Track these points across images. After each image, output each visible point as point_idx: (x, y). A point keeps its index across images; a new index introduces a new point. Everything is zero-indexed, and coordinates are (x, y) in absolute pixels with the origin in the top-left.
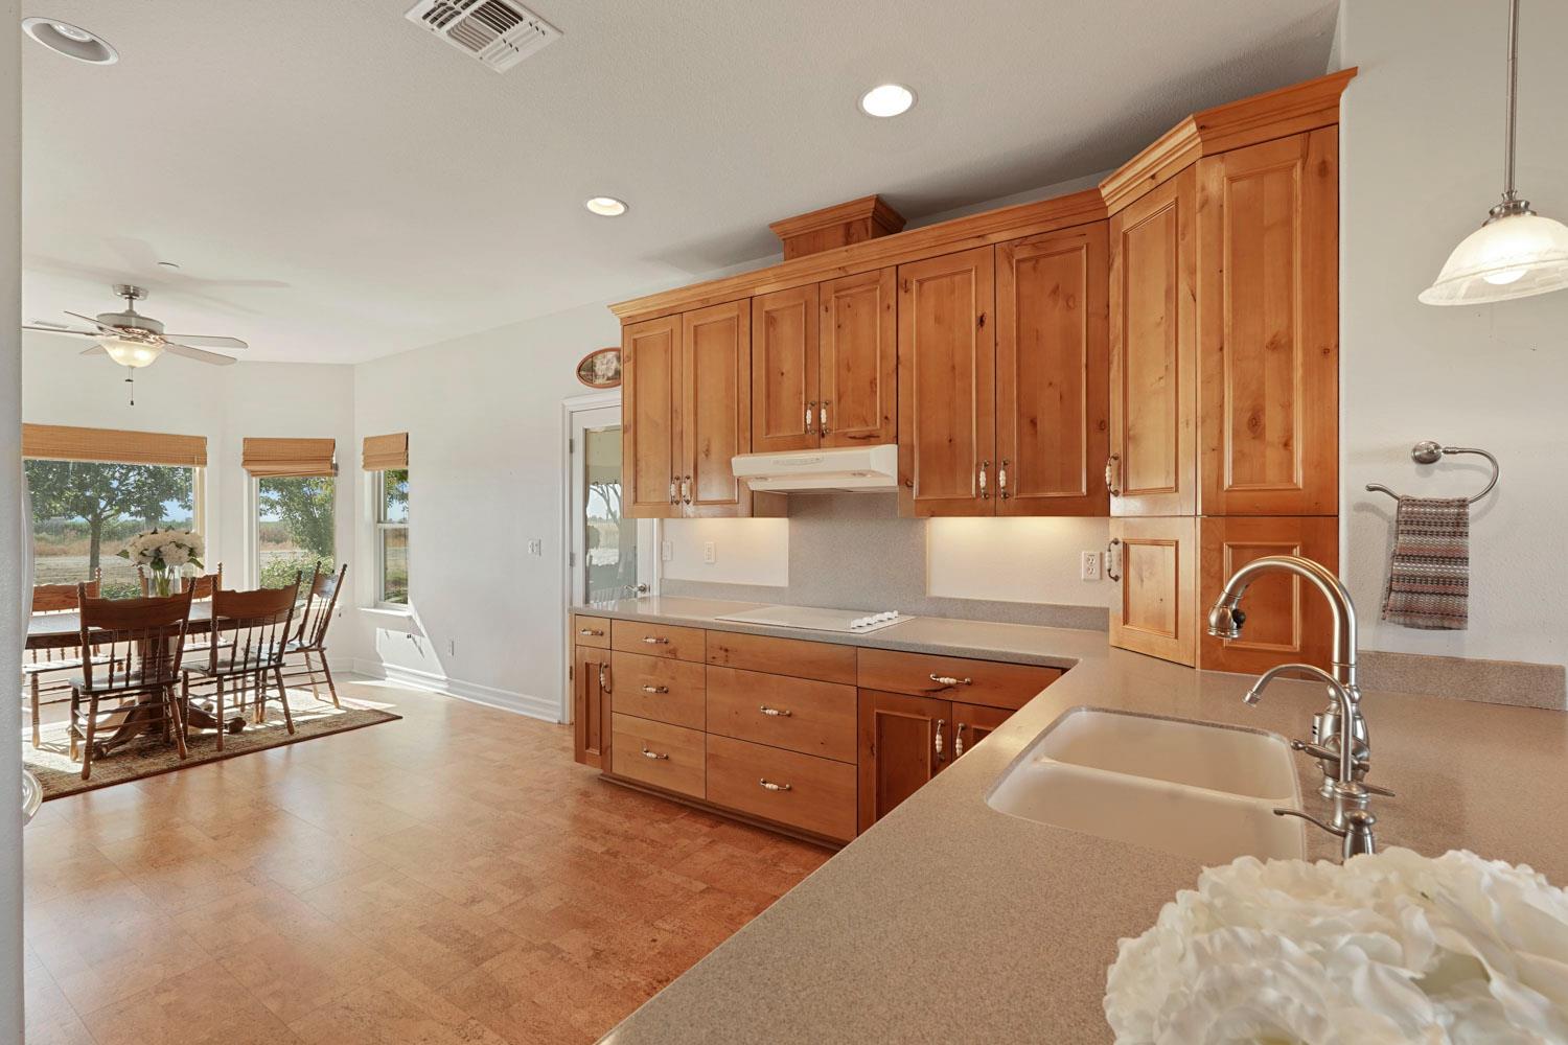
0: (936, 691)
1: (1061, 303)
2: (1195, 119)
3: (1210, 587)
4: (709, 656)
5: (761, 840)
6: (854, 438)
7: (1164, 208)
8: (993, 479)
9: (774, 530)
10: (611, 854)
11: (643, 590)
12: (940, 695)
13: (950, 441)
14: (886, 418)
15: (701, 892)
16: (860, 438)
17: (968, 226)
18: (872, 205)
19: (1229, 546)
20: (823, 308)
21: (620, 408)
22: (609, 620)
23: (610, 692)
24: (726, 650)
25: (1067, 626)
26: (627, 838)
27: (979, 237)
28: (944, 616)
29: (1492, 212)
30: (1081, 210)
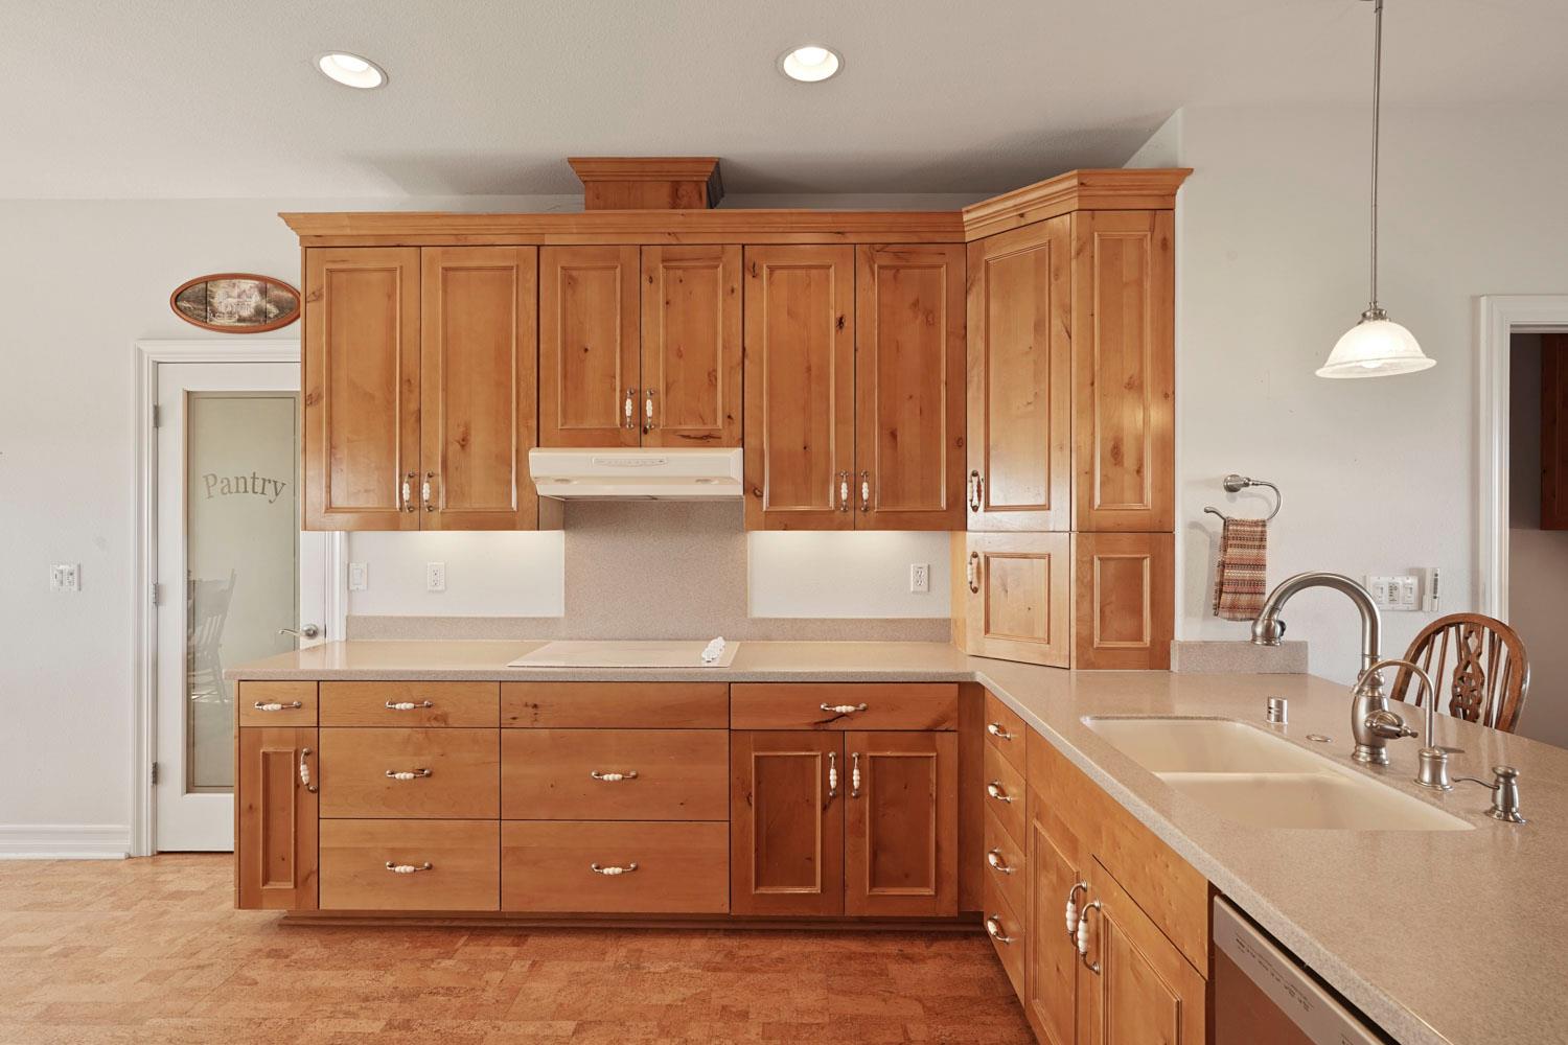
0: (826, 722)
1: (921, 317)
2: (1079, 175)
3: (1083, 596)
4: (506, 716)
5: (596, 943)
6: (688, 437)
7: (1035, 247)
8: (855, 491)
9: (546, 546)
10: (398, 1027)
11: (312, 634)
12: (832, 726)
13: (805, 448)
14: (729, 417)
15: (574, 1033)
16: (695, 438)
17: (829, 219)
18: (711, 168)
19: (1099, 559)
20: (645, 277)
21: (299, 365)
22: (316, 683)
23: (317, 791)
24: (535, 706)
25: (898, 639)
26: (407, 997)
27: (839, 233)
28: (768, 638)
29: (1364, 315)
30: (942, 229)
